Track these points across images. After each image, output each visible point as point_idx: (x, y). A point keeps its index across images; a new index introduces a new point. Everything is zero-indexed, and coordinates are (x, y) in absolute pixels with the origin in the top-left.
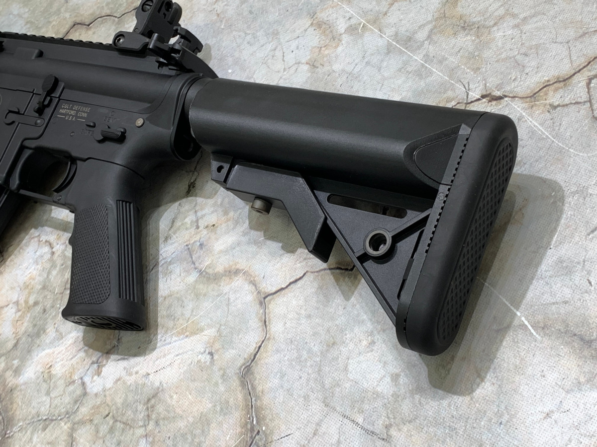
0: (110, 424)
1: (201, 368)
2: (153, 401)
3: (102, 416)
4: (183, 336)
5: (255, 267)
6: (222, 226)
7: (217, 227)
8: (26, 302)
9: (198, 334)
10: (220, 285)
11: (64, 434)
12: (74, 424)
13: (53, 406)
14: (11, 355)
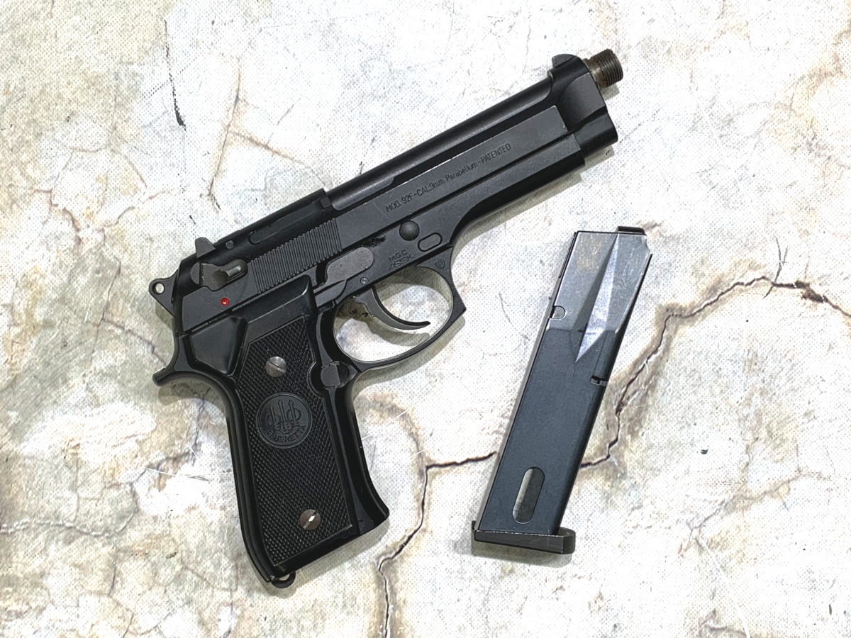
0: (176, 570)
3: (163, 552)
8: (30, 315)
12: (119, 550)
13: (83, 511)
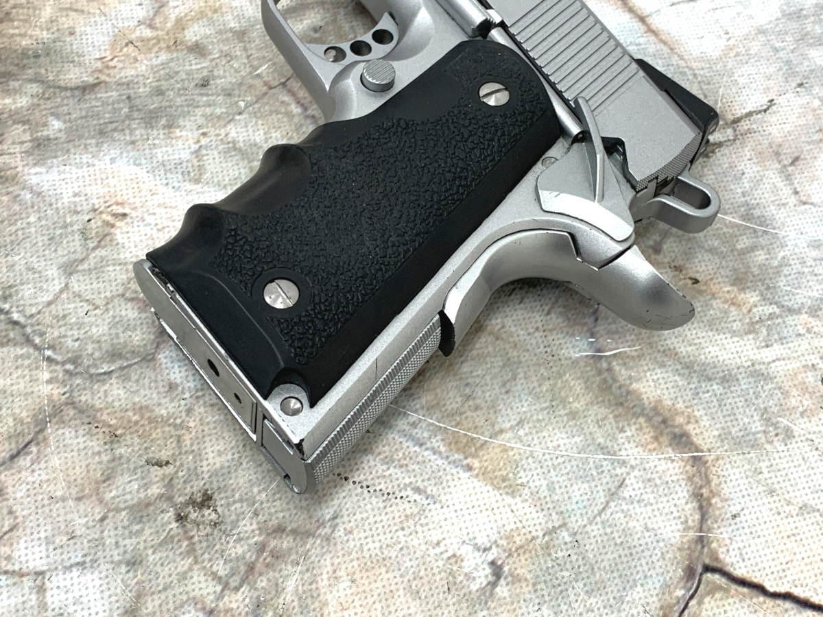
1: (451, 578)
2: (286, 543)
4: (461, 457)
5: (730, 471)
6: (714, 303)
7: (701, 292)
9: (499, 489)
10: (622, 430)
11: (30, 400)
14: (59, 100)
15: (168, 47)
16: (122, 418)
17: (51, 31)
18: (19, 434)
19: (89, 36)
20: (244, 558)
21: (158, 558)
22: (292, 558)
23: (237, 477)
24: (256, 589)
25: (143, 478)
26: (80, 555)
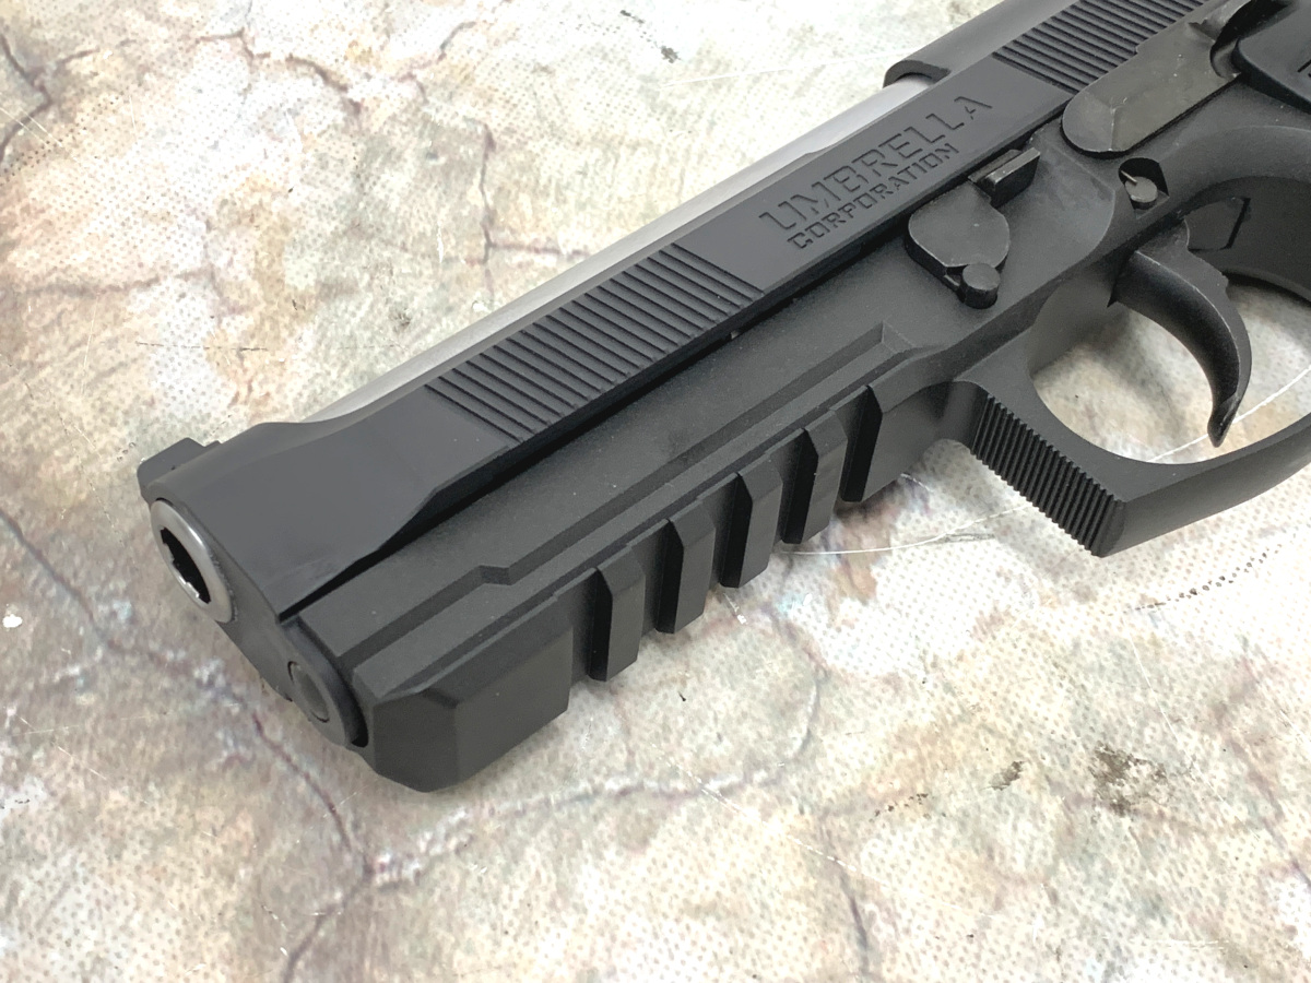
15: (295, 317)
16: (898, 769)
17: (119, 422)
18: (828, 909)
19: (178, 388)
20: (1238, 777)
21: (1167, 874)
22: (1274, 727)
23: (1101, 705)
24: (1295, 795)
25: (1022, 810)
26: (1095, 962)
